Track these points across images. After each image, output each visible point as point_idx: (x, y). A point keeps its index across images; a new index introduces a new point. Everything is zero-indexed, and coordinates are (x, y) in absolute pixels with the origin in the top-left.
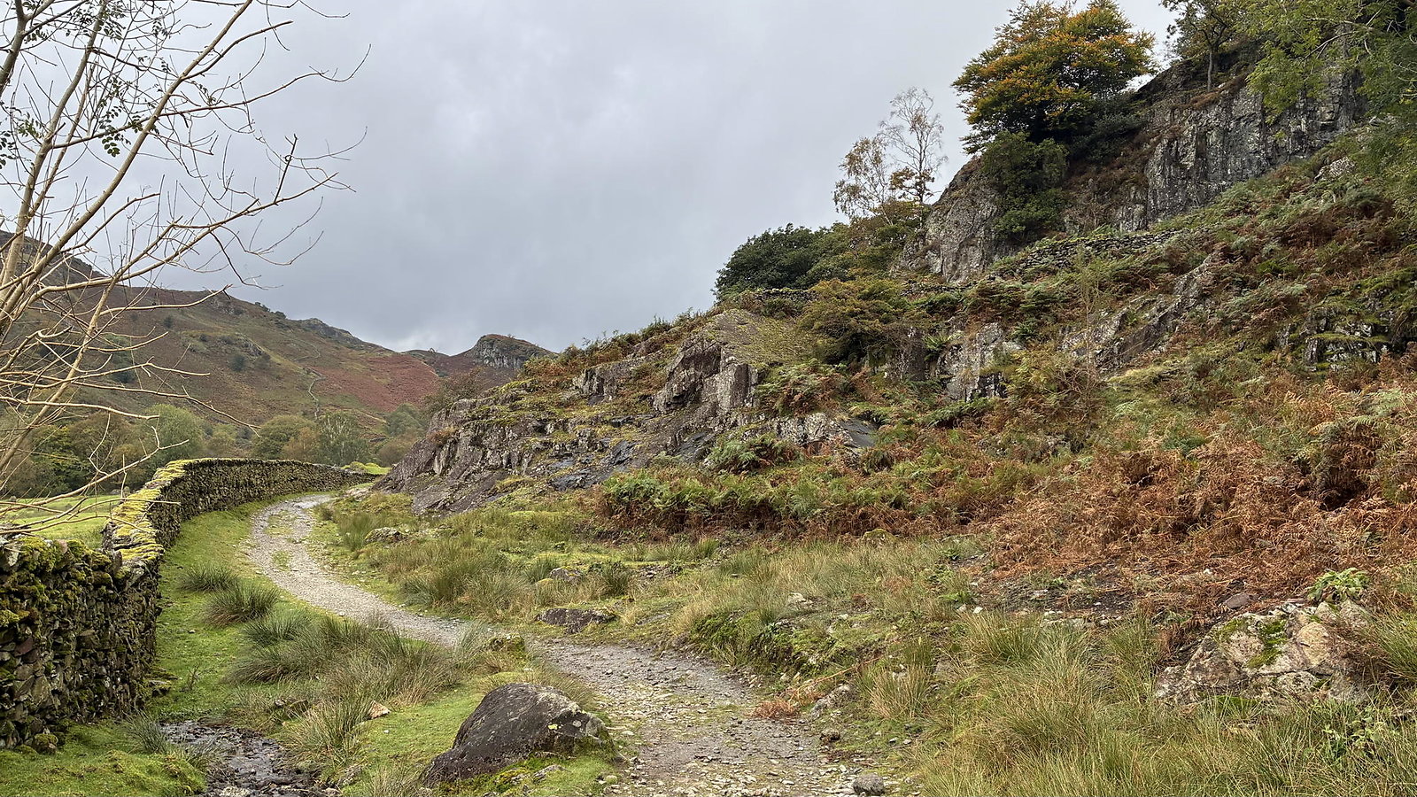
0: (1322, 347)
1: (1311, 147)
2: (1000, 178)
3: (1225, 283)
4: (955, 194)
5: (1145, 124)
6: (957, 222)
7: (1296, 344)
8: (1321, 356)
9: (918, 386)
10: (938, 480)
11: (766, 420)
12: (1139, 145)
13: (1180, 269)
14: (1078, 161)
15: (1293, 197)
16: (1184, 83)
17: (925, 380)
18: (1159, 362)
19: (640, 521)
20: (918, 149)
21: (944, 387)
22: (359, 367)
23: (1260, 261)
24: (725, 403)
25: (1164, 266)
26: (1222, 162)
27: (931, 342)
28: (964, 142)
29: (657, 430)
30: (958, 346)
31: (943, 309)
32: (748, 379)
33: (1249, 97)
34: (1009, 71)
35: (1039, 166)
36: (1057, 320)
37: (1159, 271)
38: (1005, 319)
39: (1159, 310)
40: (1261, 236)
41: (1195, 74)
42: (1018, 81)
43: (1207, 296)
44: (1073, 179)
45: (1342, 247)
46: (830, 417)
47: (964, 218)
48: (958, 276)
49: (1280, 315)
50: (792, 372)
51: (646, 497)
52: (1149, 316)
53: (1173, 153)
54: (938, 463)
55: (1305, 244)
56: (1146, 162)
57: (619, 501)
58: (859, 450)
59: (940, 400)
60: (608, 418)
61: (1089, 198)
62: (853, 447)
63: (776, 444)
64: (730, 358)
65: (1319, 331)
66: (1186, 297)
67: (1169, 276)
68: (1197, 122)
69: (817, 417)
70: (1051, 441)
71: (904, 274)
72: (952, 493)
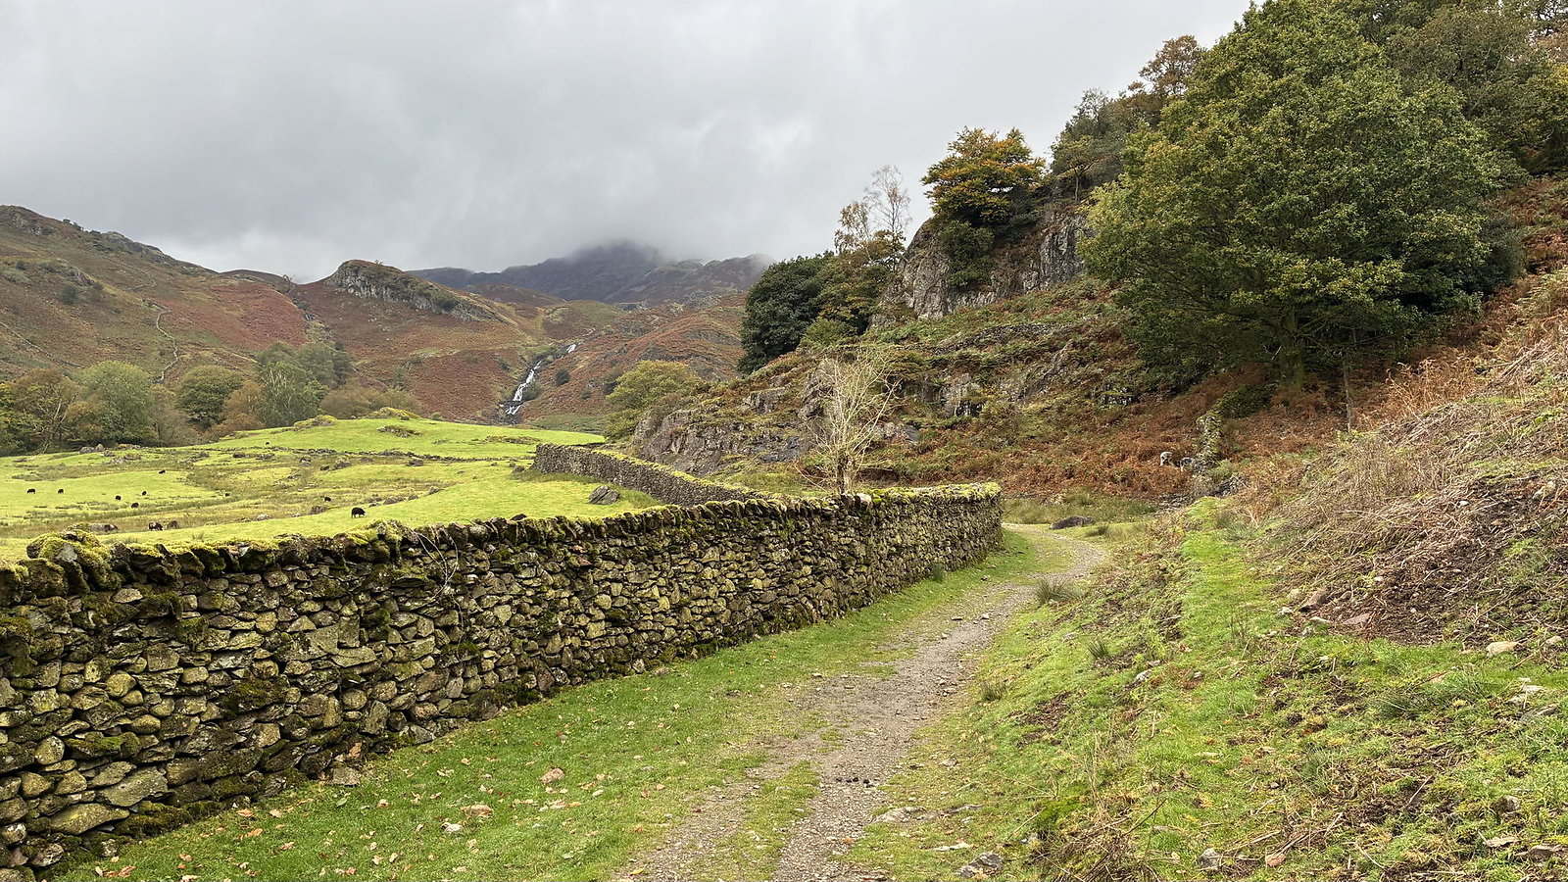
0: (1107, 397)
2: (951, 248)
3: (1073, 360)
4: (921, 252)
5: (1039, 219)
6: (924, 275)
7: (1098, 395)
8: (1106, 401)
9: (932, 406)
10: (959, 458)
12: (1036, 233)
13: (1054, 350)
14: (999, 240)
17: (934, 402)
18: (1043, 401)
20: (892, 212)
21: (944, 406)
23: (1088, 350)
27: (936, 382)
29: (806, 430)
30: (949, 385)
31: (941, 364)
34: (959, 180)
35: (976, 242)
36: (997, 373)
37: (1045, 350)
38: (972, 372)
39: (1044, 372)
41: (1069, 188)
42: (965, 190)
43: (1065, 366)
44: (996, 250)
46: (895, 424)
47: (928, 273)
48: (925, 312)
49: (1092, 381)
52: (1040, 375)
53: (1055, 242)
54: (956, 449)
56: (1039, 245)
58: (915, 442)
59: (942, 413)
60: (775, 423)
61: (1006, 265)
62: (910, 440)
65: (1107, 390)
66: (1056, 365)
67: (1049, 354)
68: (1069, 223)
69: (890, 425)
70: (1000, 440)
71: (890, 307)
72: (967, 464)
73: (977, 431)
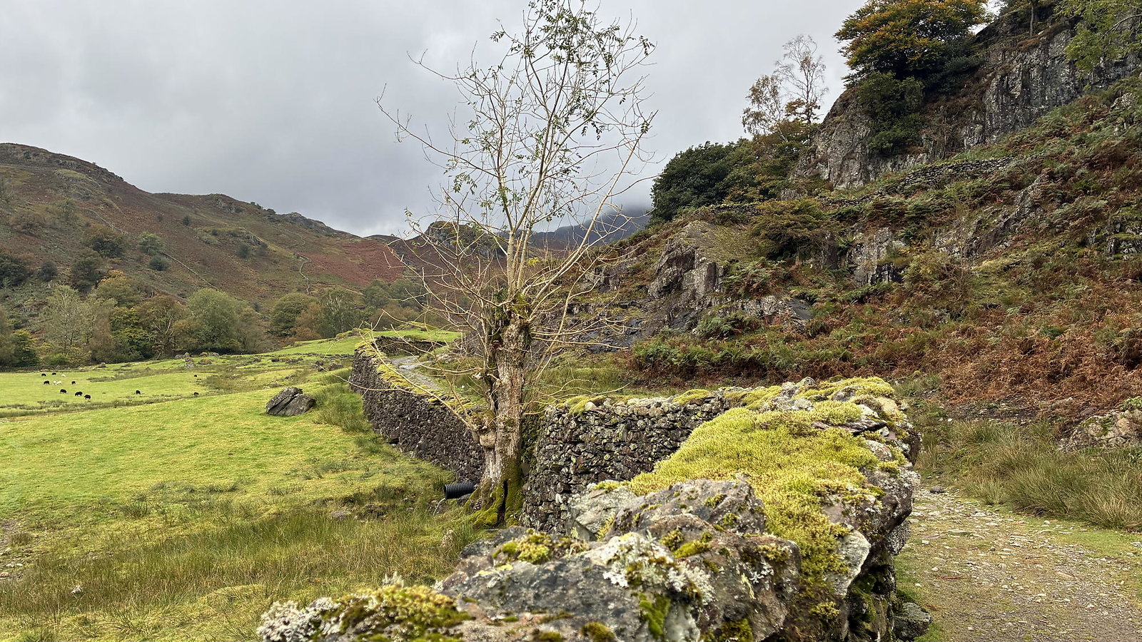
0: (1118, 244)
1: (1107, 79)
2: (872, 106)
3: (1050, 197)
4: (837, 119)
5: (983, 63)
6: (840, 141)
7: (1100, 241)
8: (1117, 250)
9: (834, 273)
10: (866, 341)
11: (732, 301)
12: (978, 79)
13: (1018, 187)
14: (932, 93)
15: (1096, 123)
16: (1012, 30)
17: (838, 269)
18: (1006, 256)
19: (662, 373)
20: (806, 82)
21: (852, 273)
22: (336, 251)
23: (1075, 181)
24: (701, 290)
25: (1006, 185)
26: (1041, 92)
27: (841, 242)
28: (845, 80)
29: (655, 310)
30: (861, 245)
31: (849, 218)
32: (716, 272)
33: (1062, 42)
34: (880, 26)
35: (902, 97)
36: (931, 224)
37: (1003, 189)
38: (894, 225)
39: (1004, 217)
40: (1075, 163)
41: (1020, 23)
42: (887, 34)
43: (1038, 206)
44: (928, 106)
45: (1131, 171)
46: (778, 298)
47: (846, 138)
48: (842, 182)
49: (1089, 222)
50: (749, 267)
51: (665, 357)
52: (998, 221)
53: (1005, 85)
54: (863, 329)
55: (1106, 168)
56: (983, 92)
57: (647, 361)
58: (803, 321)
59: (849, 282)
60: (617, 302)
61: (940, 121)
62: (797, 319)
63: (745, 319)
64: (703, 258)
65: (1116, 232)
66: (1023, 207)
67: (1011, 192)
68: (1022, 61)
69: (769, 299)
70: (937, 313)
71: (801, 181)
72: (880, 350)
73: (900, 303)
